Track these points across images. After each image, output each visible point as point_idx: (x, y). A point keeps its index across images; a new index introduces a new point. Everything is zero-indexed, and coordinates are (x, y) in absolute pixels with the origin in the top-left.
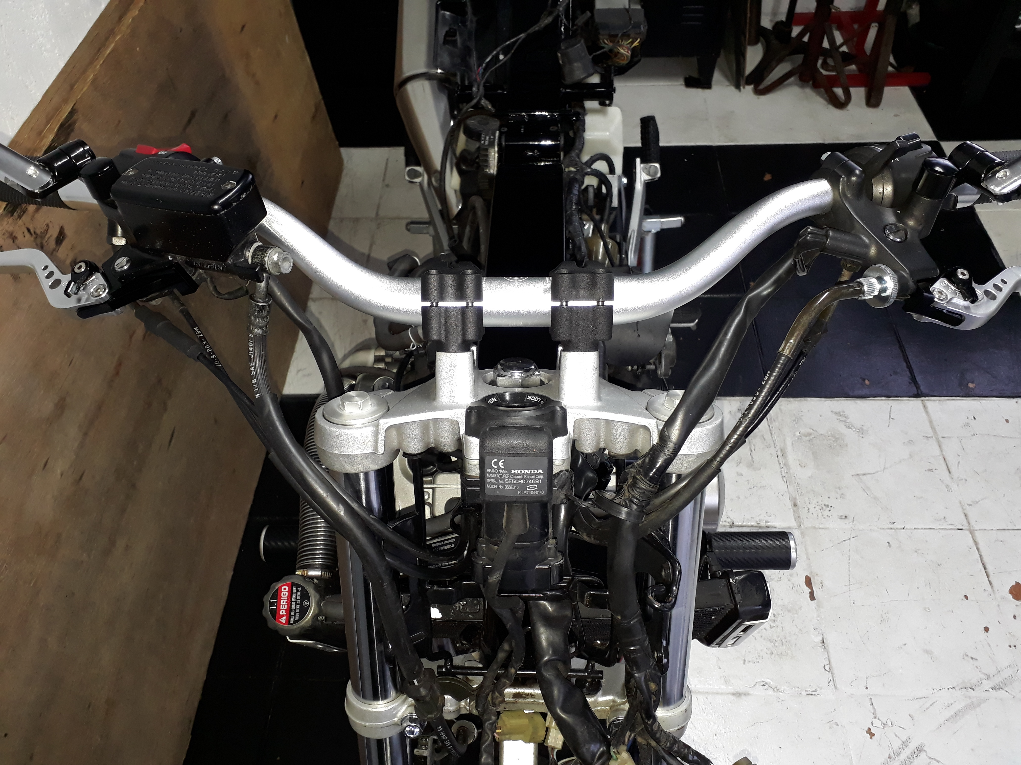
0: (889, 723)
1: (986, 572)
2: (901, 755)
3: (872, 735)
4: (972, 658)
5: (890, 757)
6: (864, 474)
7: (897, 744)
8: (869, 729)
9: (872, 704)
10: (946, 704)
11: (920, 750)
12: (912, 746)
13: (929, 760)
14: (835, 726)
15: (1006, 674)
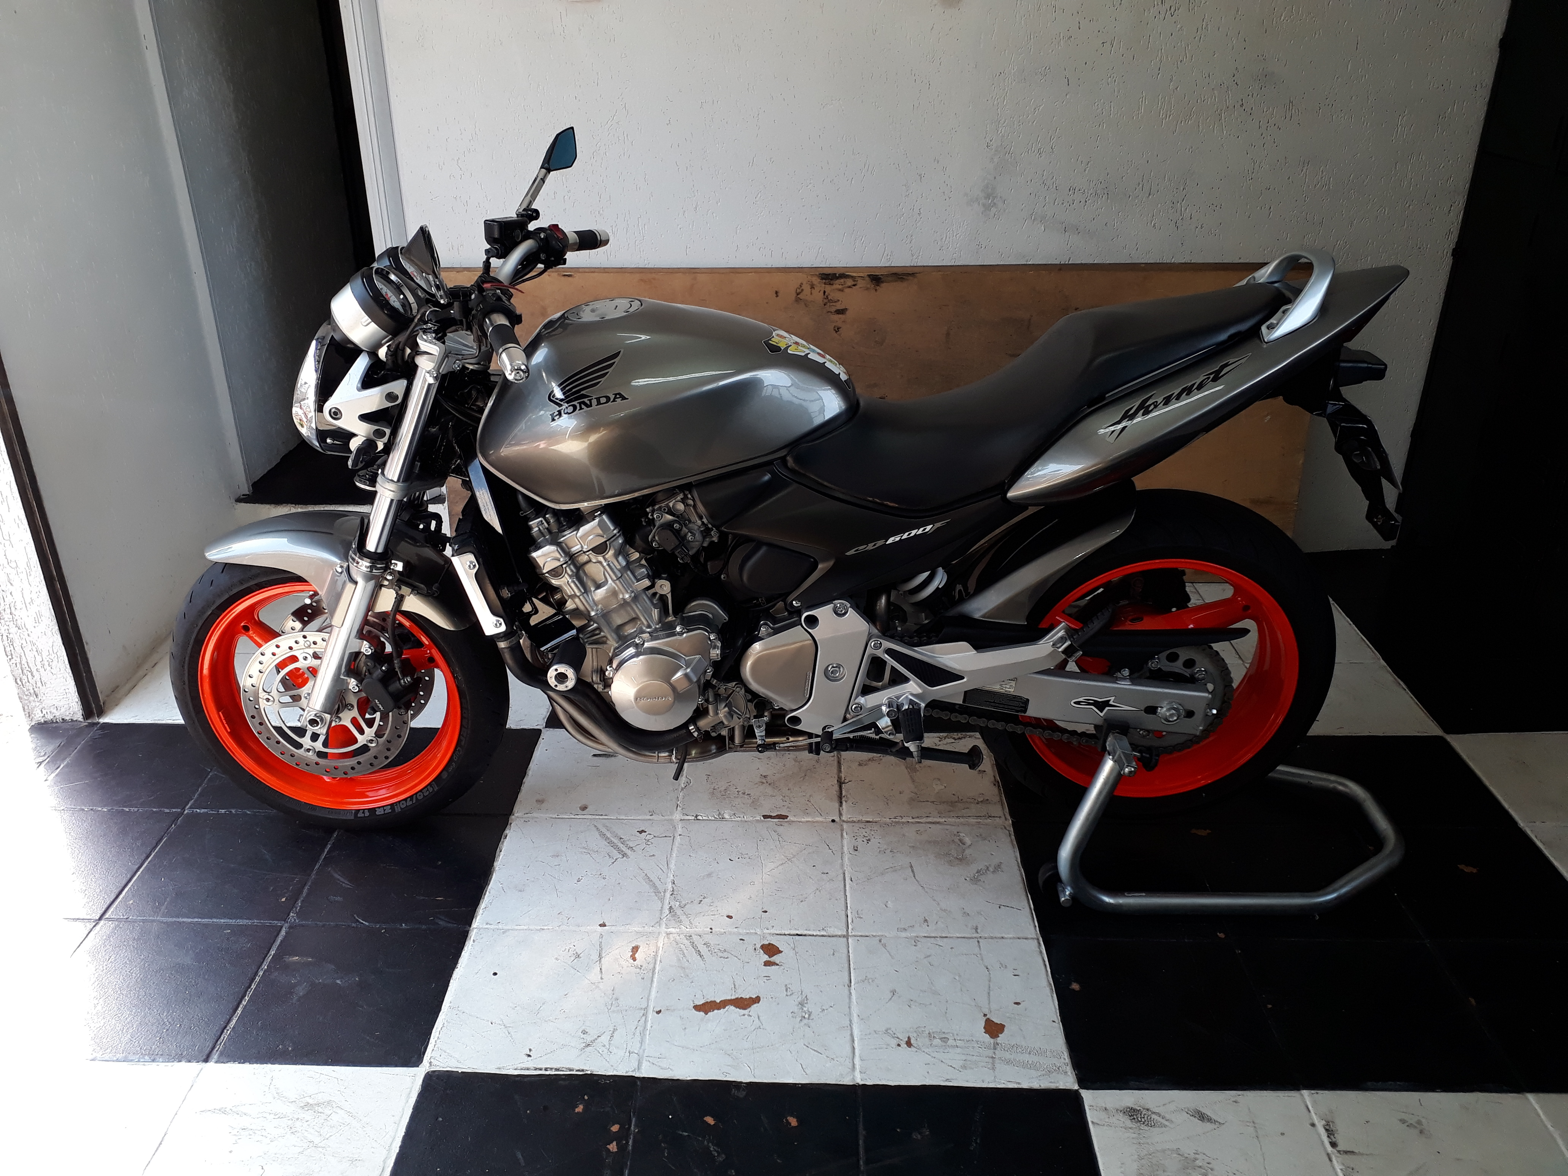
0: (649, 843)
2: (622, 845)
3: (641, 832)
4: (701, 901)
5: (621, 838)
6: (913, 871)
7: (631, 844)
8: (646, 832)
9: (666, 837)
11: (624, 855)
12: (629, 852)
13: (615, 858)
14: (651, 814)
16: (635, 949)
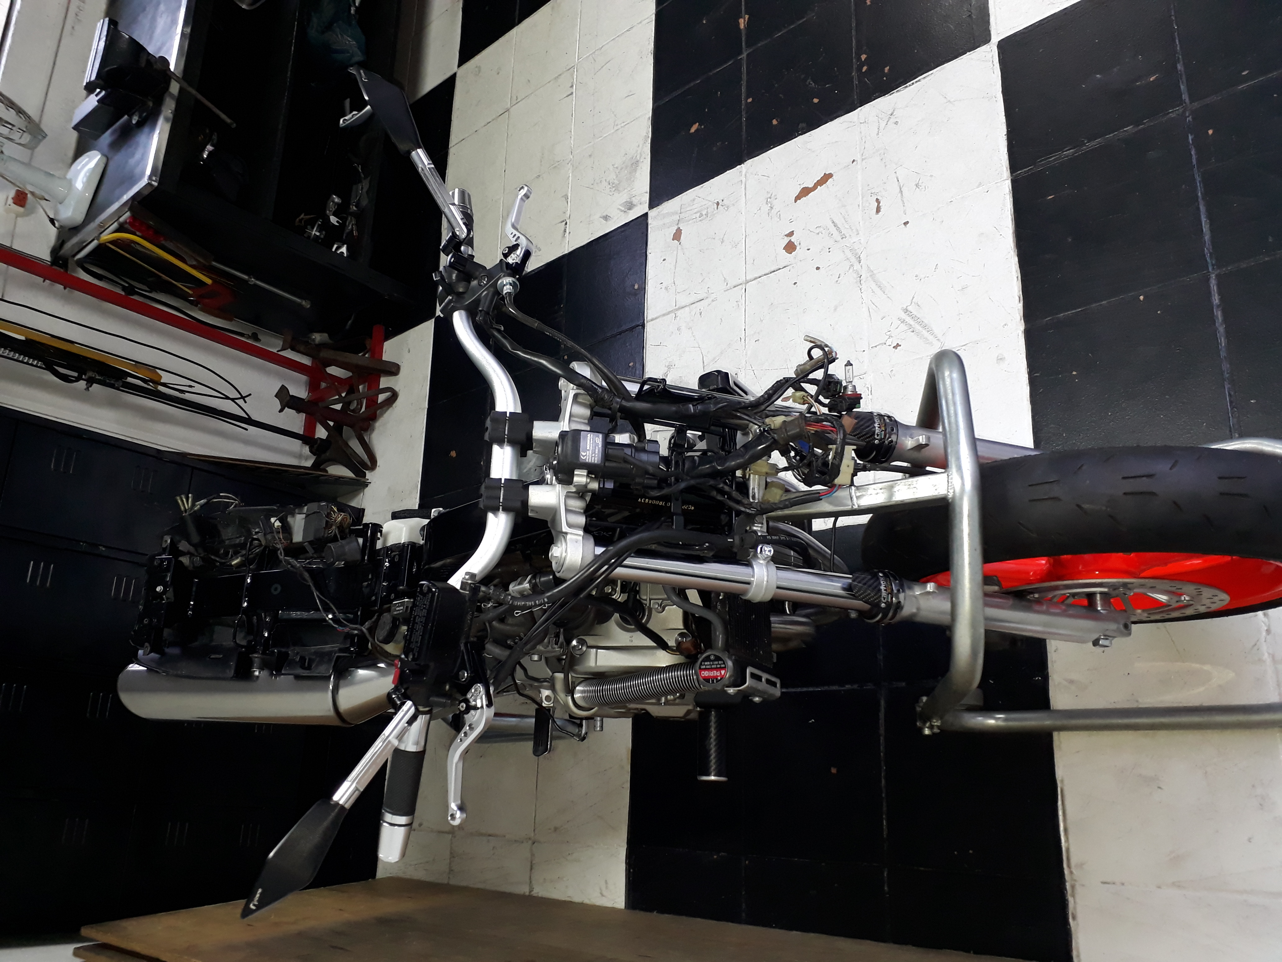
0: (889, 333)
1: (777, 271)
2: (911, 323)
3: (898, 345)
4: (839, 277)
5: (913, 332)
7: (903, 327)
8: (894, 347)
9: (876, 346)
10: (873, 294)
11: (906, 311)
12: (904, 316)
13: (913, 304)
14: (893, 372)
15: (849, 254)
16: (878, 210)
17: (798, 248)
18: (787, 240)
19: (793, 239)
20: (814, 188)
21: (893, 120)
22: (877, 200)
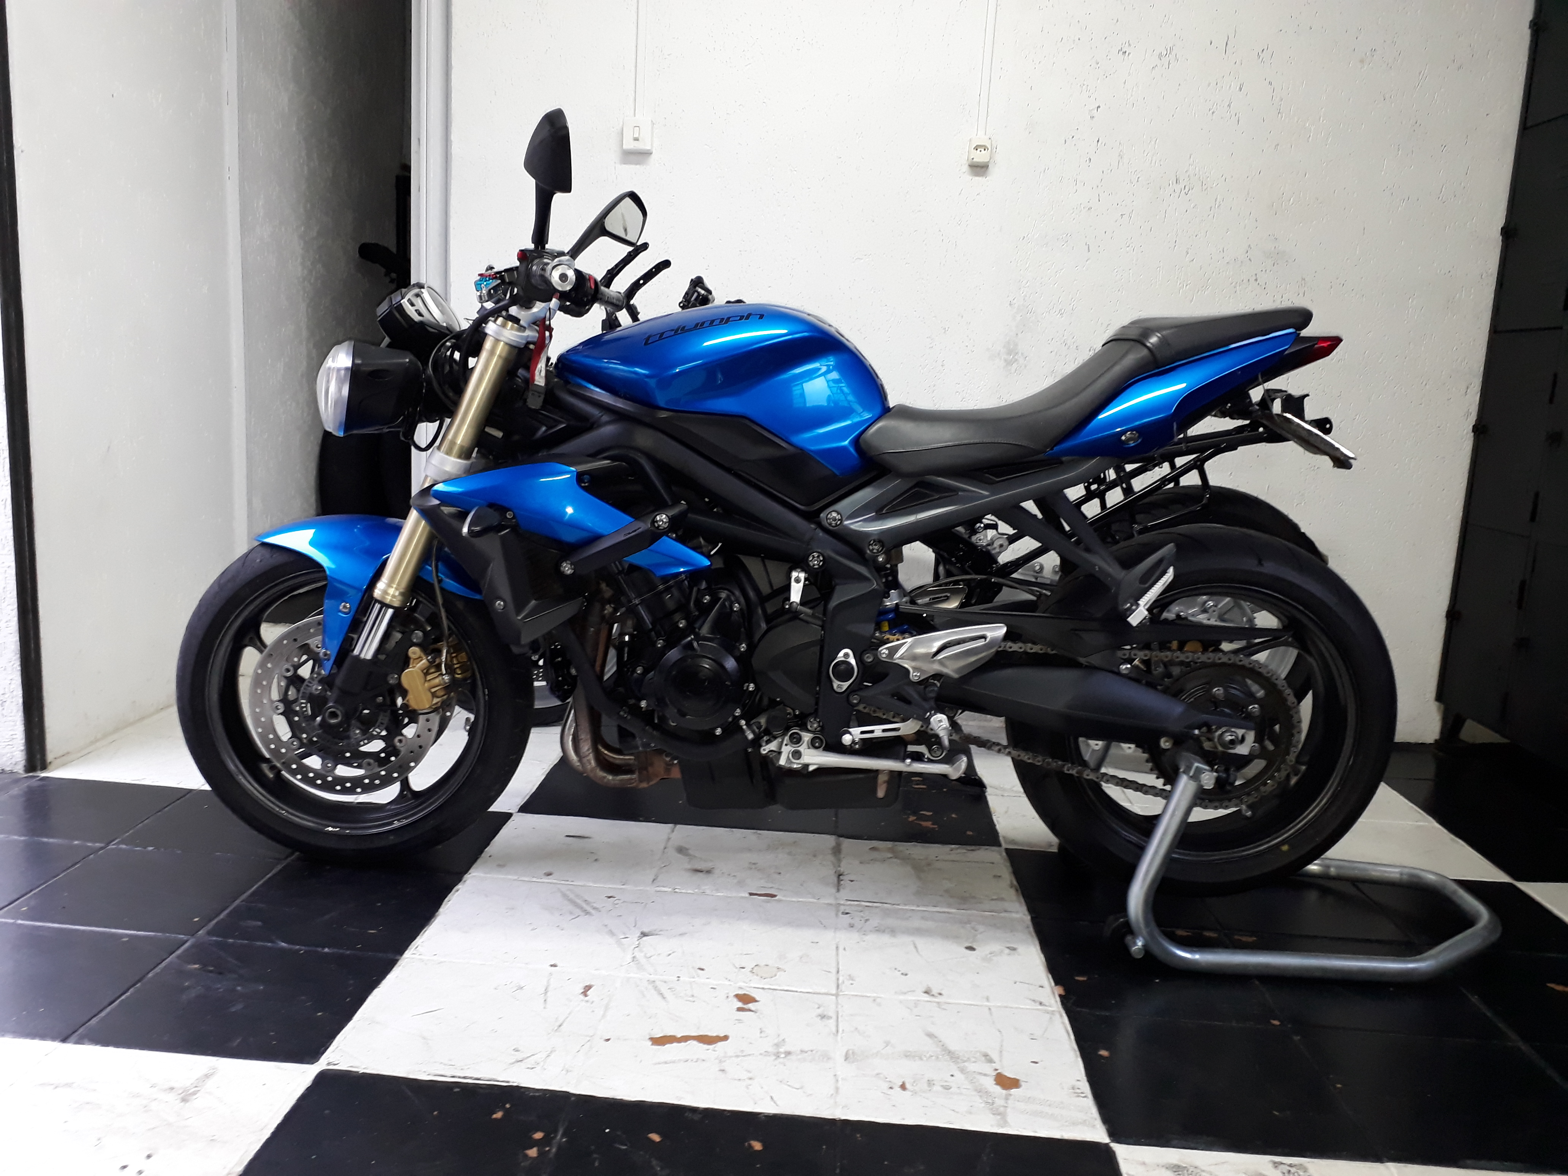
16: (588, 988)
17: (732, 994)
18: (751, 1006)
19: (740, 1005)
20: (685, 1039)
21: (519, 1056)
22: (586, 996)
